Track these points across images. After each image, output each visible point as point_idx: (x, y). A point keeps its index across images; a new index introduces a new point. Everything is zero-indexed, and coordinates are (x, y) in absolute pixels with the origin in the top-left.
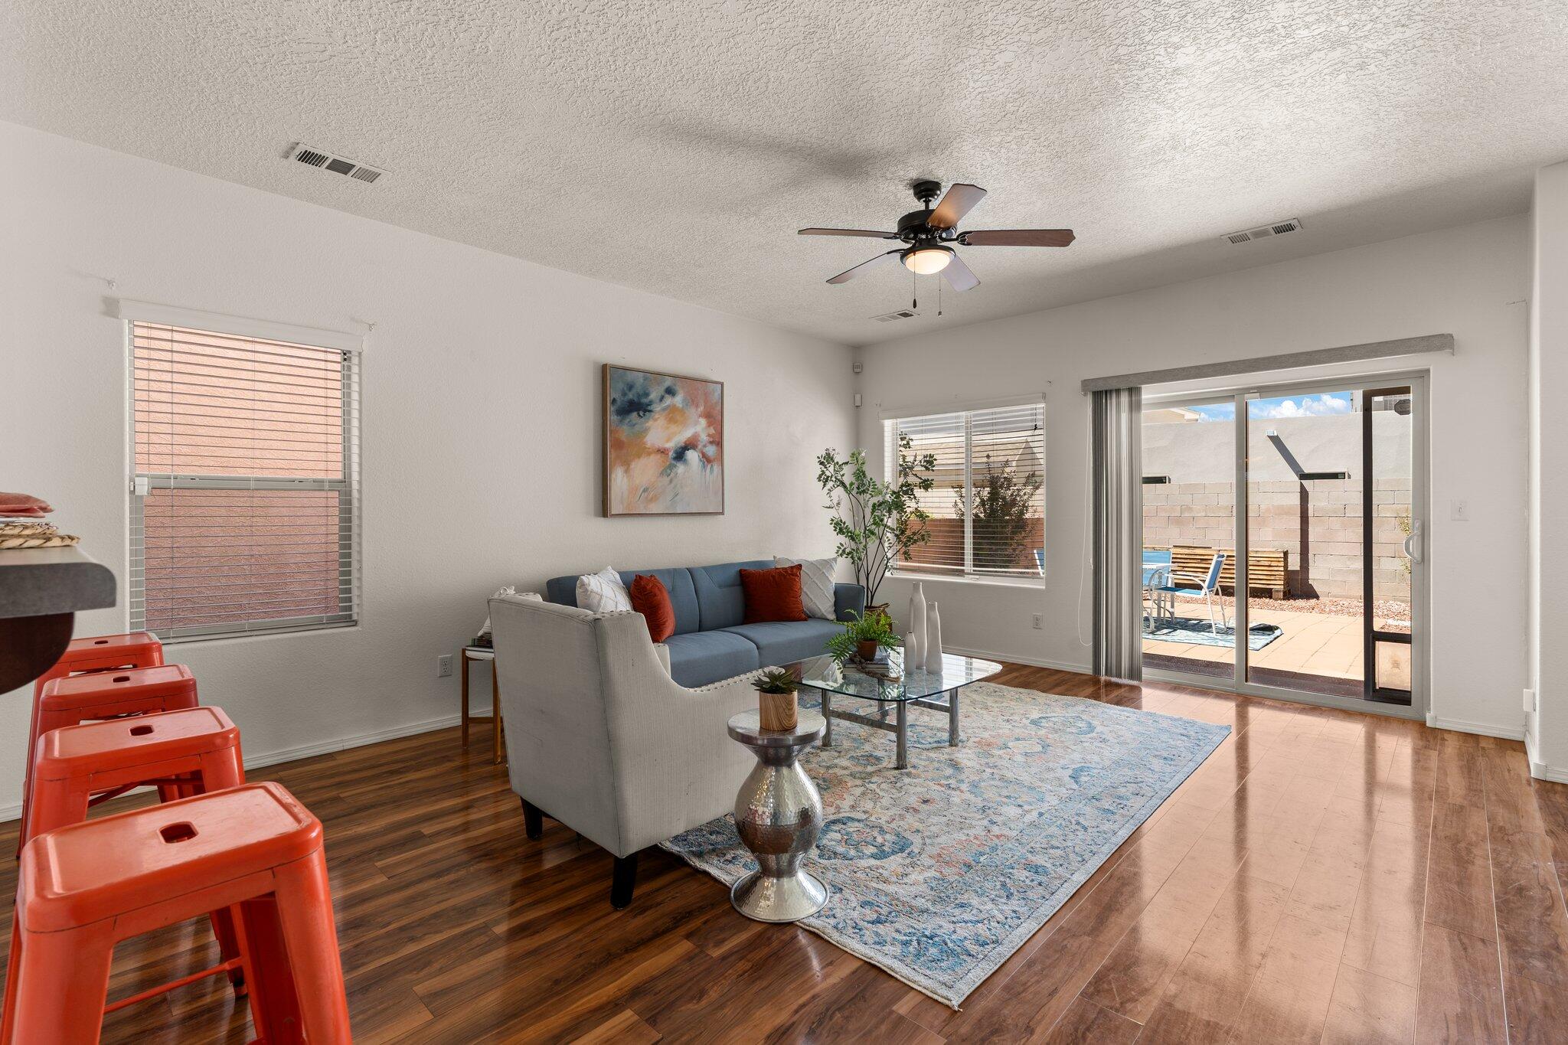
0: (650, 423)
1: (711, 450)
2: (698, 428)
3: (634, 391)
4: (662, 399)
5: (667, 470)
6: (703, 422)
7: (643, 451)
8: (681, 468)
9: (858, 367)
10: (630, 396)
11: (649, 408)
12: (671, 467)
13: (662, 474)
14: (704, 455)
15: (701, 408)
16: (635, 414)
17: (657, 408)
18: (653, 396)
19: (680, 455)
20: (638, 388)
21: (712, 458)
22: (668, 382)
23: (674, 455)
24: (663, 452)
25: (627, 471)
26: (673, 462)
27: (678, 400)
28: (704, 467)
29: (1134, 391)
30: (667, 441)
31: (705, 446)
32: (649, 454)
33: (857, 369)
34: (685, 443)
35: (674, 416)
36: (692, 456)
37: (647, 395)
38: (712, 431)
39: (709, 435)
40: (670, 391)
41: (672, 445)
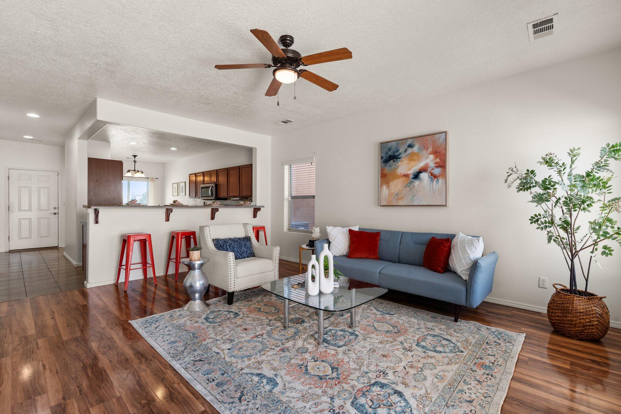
0: (400, 163)
1: (437, 171)
2: (429, 160)
3: (391, 151)
4: (406, 151)
5: (409, 185)
6: (432, 157)
7: (396, 177)
8: (417, 183)
10: (390, 153)
11: (399, 157)
12: (411, 183)
13: (406, 186)
14: (432, 174)
15: (430, 150)
16: (392, 161)
17: (403, 155)
18: (401, 150)
19: (416, 176)
20: (394, 149)
21: (438, 175)
22: (409, 142)
23: (413, 177)
24: (407, 176)
25: (388, 187)
26: (412, 180)
27: (415, 149)
28: (432, 180)
30: (409, 170)
31: (433, 169)
32: (399, 178)
34: (420, 169)
35: (413, 158)
36: (424, 176)
37: (398, 151)
38: (438, 160)
39: (436, 163)
40: (410, 146)
41: (412, 172)
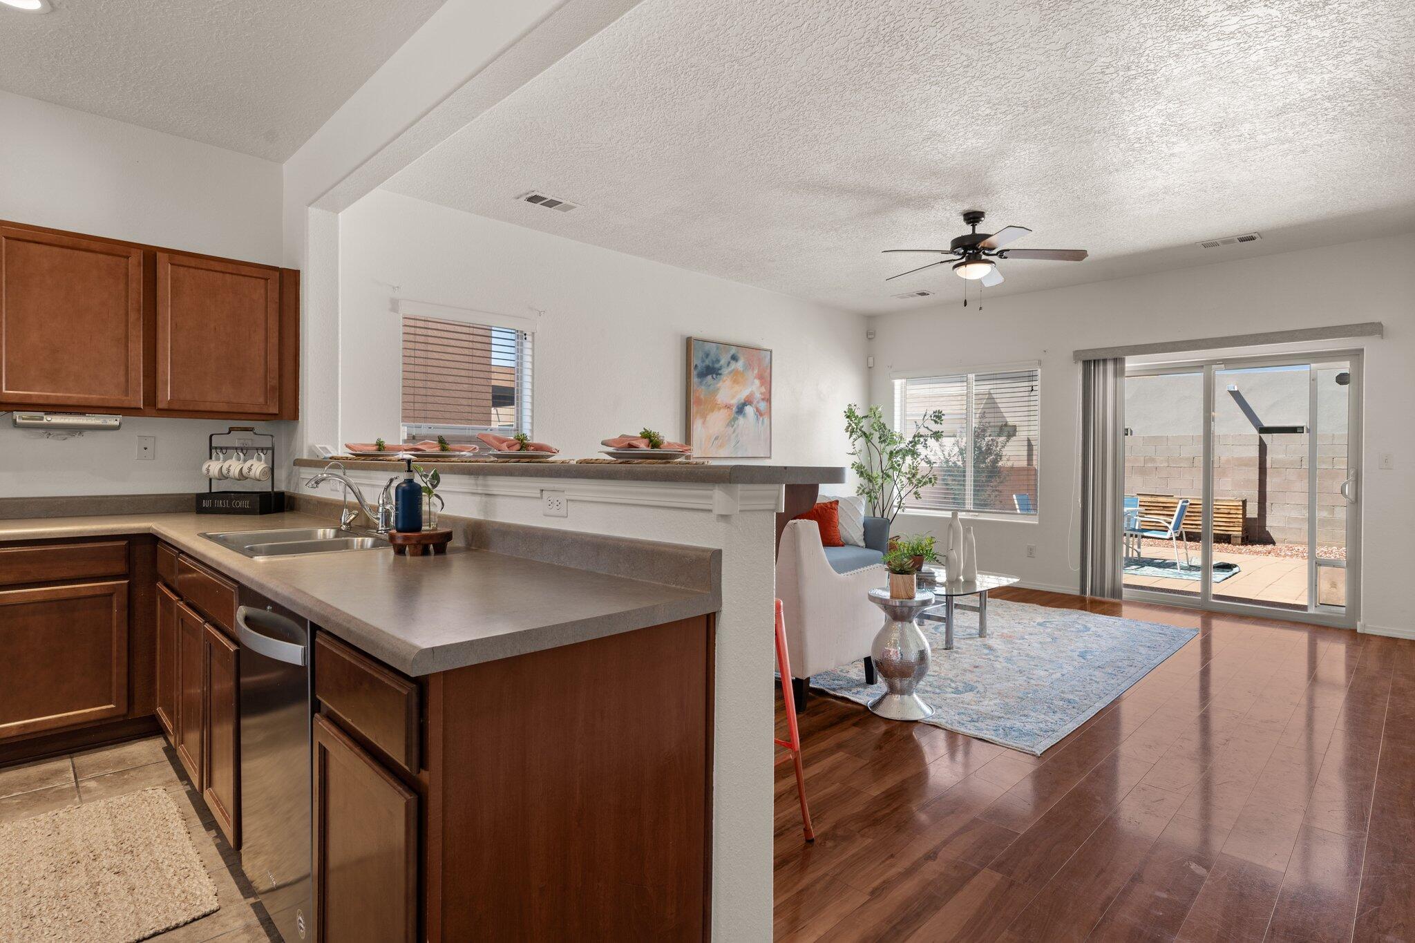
0: (720, 384)
1: (763, 406)
2: (753, 387)
3: (710, 358)
4: (729, 364)
5: (732, 422)
6: (757, 382)
7: (714, 407)
8: (741, 420)
9: (871, 334)
10: (707, 362)
11: (720, 372)
12: (735, 419)
13: (728, 425)
14: (758, 410)
15: (756, 372)
16: (710, 377)
17: (725, 371)
18: (723, 362)
19: (740, 410)
20: (712, 356)
21: (763, 412)
22: (733, 351)
23: (737, 410)
24: (728, 407)
25: (704, 423)
26: (736, 415)
27: (739, 365)
28: (758, 419)
29: (1118, 361)
30: (732, 399)
31: (758, 402)
32: (719, 409)
33: (870, 335)
34: (745, 400)
35: (737, 377)
36: (749, 410)
37: (718, 361)
38: (763, 390)
39: (761, 394)
40: (734, 358)
41: (734, 402)
